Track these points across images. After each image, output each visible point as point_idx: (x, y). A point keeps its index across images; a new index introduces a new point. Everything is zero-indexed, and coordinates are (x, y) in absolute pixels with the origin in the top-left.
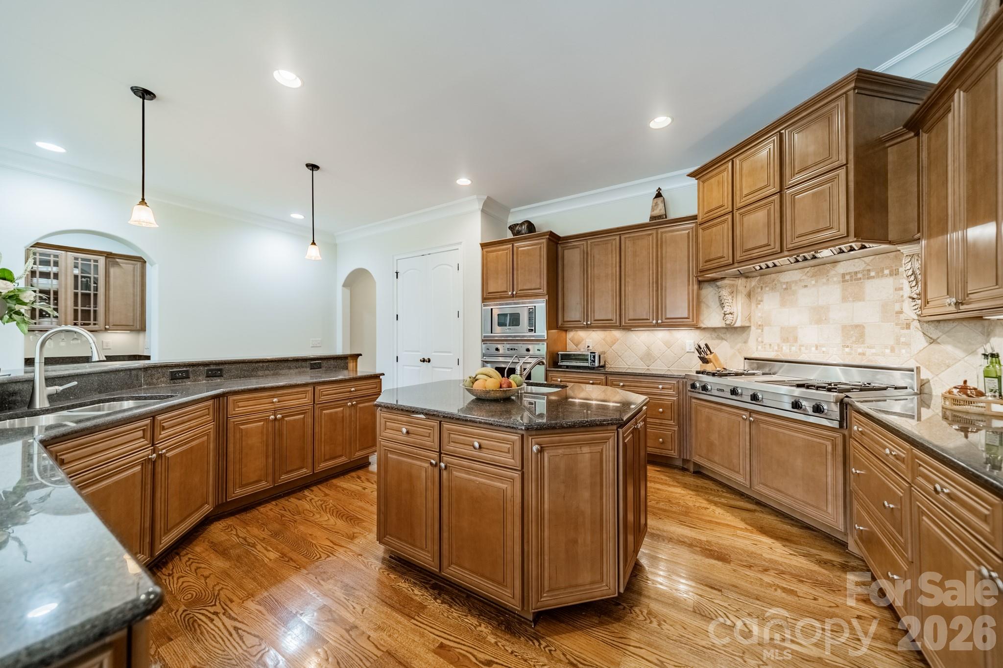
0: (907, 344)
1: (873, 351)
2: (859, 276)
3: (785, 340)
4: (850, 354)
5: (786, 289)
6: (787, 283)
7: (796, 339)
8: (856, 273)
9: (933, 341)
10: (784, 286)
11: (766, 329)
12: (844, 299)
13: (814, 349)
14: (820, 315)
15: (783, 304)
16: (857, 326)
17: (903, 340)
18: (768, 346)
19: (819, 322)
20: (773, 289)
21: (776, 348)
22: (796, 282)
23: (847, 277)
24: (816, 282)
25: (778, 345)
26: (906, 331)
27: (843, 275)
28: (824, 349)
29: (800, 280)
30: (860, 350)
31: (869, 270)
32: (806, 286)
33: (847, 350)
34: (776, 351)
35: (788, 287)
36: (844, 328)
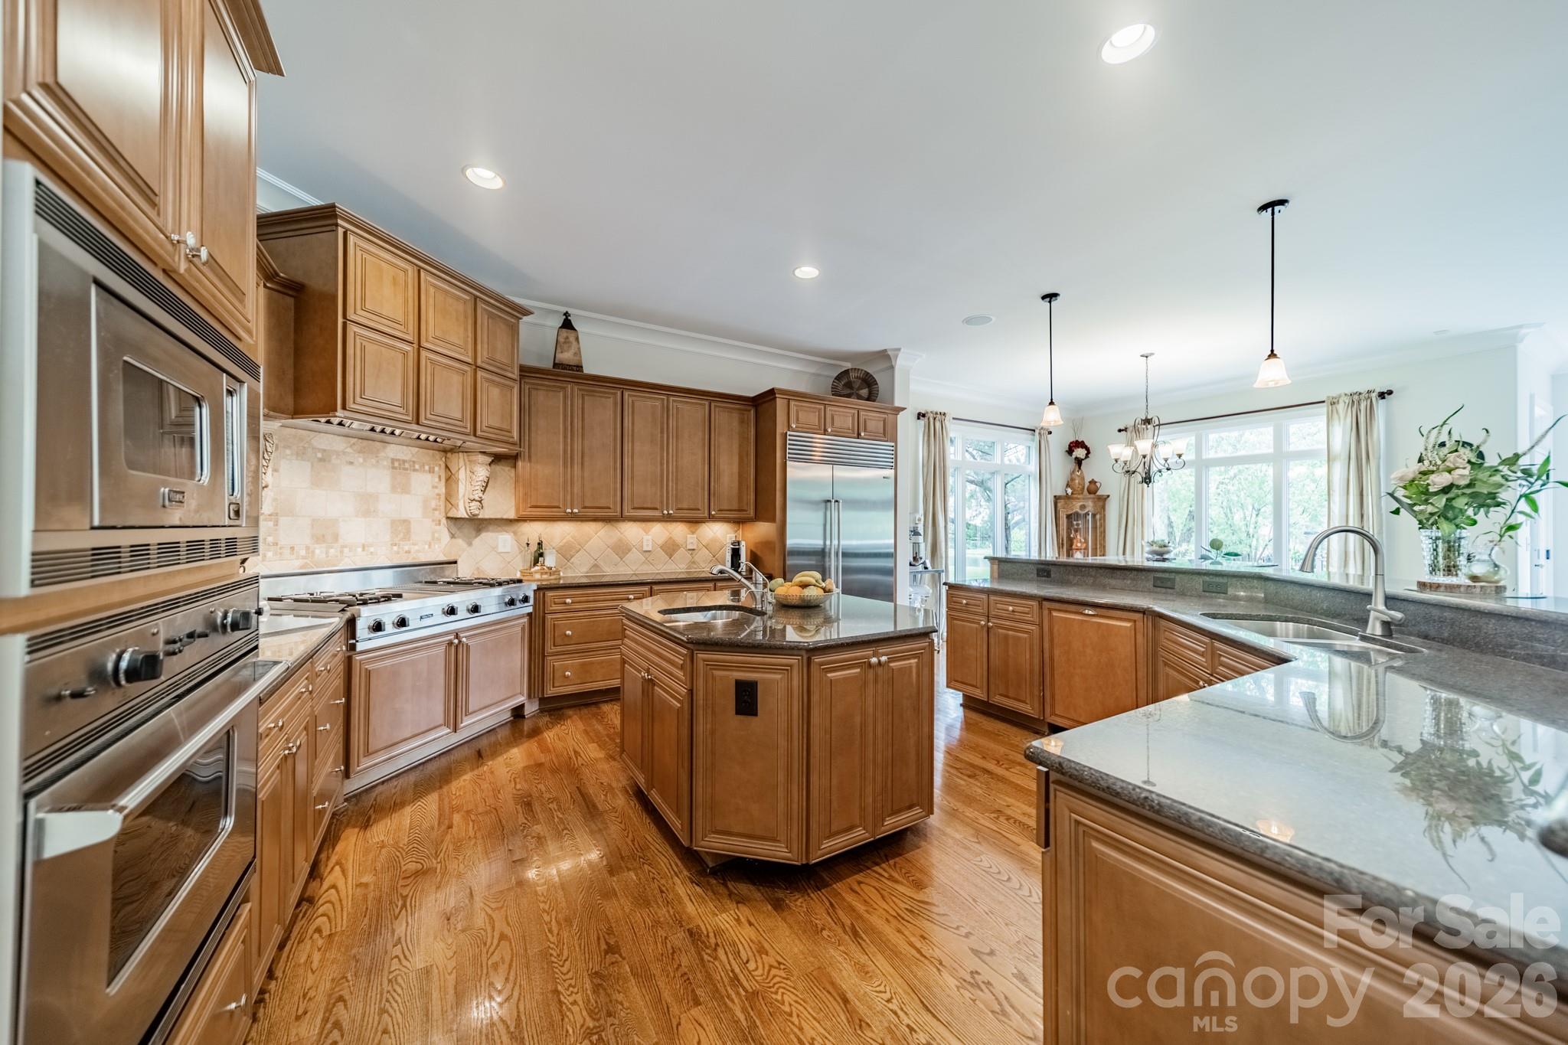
0: (439, 539)
1: (416, 547)
2: (407, 465)
3: (319, 539)
4: (398, 553)
5: (321, 460)
6: (325, 450)
7: (336, 538)
8: (404, 461)
9: (453, 536)
10: (319, 455)
11: (283, 520)
12: (394, 489)
13: (360, 550)
14: (367, 505)
15: (316, 482)
16: (405, 521)
17: (436, 535)
18: (287, 551)
19: (367, 513)
20: (301, 454)
21: (303, 553)
22: (337, 453)
23: (396, 464)
24: (365, 460)
25: (307, 548)
26: (438, 527)
27: (393, 461)
28: (372, 549)
29: (344, 453)
30: (406, 548)
31: (414, 462)
32: (351, 463)
33: (395, 548)
34: (304, 558)
35: (325, 458)
36: (393, 522)
